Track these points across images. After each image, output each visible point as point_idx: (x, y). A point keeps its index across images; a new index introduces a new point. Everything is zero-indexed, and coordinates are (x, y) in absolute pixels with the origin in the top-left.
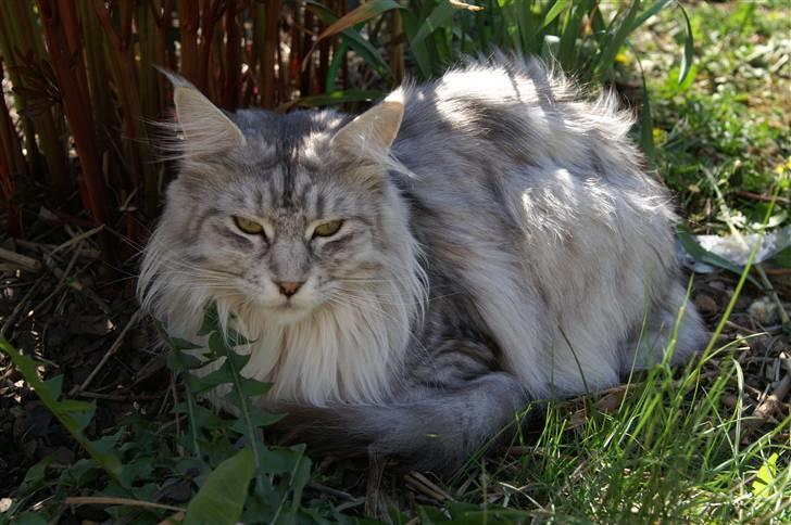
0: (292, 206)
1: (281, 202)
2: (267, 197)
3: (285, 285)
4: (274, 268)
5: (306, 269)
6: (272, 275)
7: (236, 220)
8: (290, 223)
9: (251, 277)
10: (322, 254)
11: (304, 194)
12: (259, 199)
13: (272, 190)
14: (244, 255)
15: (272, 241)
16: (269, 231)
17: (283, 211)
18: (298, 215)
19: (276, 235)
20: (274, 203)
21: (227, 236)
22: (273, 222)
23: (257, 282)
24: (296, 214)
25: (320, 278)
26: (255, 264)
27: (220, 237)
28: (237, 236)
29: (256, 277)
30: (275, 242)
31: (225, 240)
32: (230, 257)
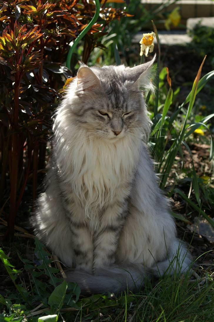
0: (119, 108)
1: (115, 106)
2: (110, 105)
3: (116, 132)
4: (112, 127)
5: (122, 127)
6: (112, 129)
7: (99, 111)
8: (118, 113)
9: (105, 130)
10: (126, 121)
11: (123, 104)
12: (108, 106)
13: (112, 103)
14: (102, 123)
15: (111, 118)
16: (111, 115)
17: (116, 109)
18: (121, 111)
19: (113, 117)
20: (113, 107)
21: (97, 117)
22: (112, 113)
23: (107, 132)
24: (120, 110)
25: (125, 129)
26: (106, 126)
27: (95, 117)
28: (100, 116)
29: (106, 129)
30: (112, 119)
31: (96, 118)
32: (98, 123)
